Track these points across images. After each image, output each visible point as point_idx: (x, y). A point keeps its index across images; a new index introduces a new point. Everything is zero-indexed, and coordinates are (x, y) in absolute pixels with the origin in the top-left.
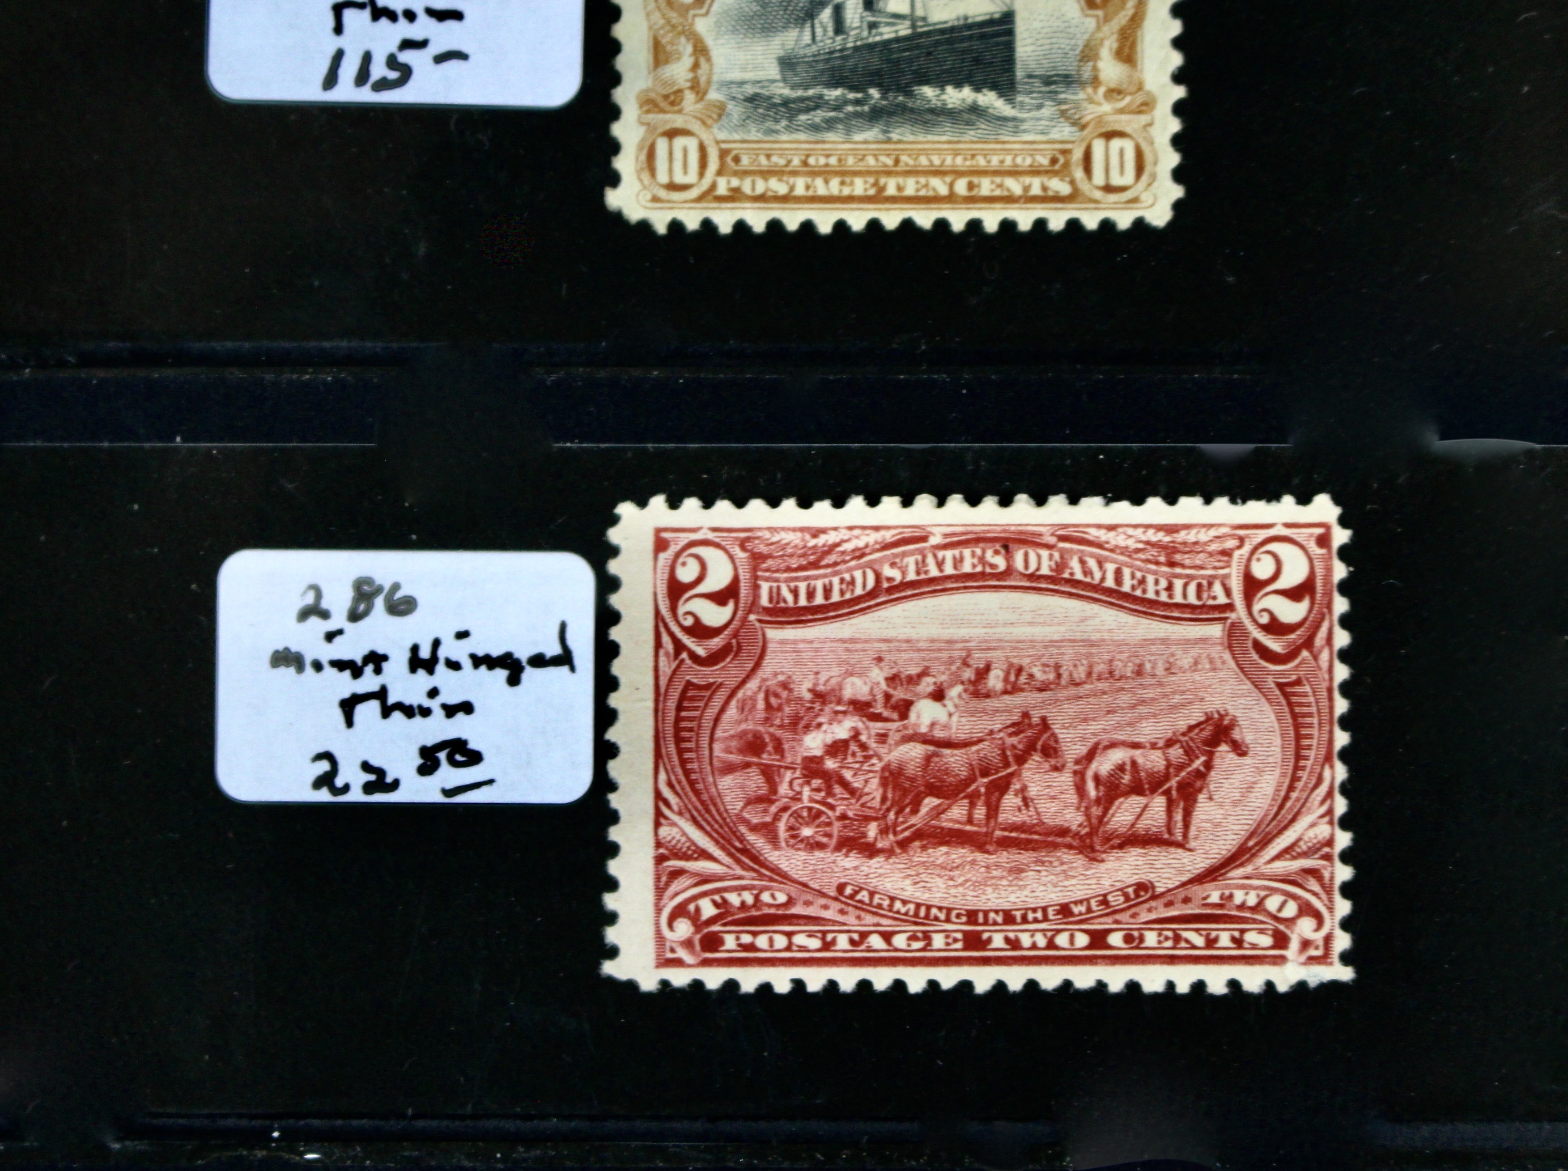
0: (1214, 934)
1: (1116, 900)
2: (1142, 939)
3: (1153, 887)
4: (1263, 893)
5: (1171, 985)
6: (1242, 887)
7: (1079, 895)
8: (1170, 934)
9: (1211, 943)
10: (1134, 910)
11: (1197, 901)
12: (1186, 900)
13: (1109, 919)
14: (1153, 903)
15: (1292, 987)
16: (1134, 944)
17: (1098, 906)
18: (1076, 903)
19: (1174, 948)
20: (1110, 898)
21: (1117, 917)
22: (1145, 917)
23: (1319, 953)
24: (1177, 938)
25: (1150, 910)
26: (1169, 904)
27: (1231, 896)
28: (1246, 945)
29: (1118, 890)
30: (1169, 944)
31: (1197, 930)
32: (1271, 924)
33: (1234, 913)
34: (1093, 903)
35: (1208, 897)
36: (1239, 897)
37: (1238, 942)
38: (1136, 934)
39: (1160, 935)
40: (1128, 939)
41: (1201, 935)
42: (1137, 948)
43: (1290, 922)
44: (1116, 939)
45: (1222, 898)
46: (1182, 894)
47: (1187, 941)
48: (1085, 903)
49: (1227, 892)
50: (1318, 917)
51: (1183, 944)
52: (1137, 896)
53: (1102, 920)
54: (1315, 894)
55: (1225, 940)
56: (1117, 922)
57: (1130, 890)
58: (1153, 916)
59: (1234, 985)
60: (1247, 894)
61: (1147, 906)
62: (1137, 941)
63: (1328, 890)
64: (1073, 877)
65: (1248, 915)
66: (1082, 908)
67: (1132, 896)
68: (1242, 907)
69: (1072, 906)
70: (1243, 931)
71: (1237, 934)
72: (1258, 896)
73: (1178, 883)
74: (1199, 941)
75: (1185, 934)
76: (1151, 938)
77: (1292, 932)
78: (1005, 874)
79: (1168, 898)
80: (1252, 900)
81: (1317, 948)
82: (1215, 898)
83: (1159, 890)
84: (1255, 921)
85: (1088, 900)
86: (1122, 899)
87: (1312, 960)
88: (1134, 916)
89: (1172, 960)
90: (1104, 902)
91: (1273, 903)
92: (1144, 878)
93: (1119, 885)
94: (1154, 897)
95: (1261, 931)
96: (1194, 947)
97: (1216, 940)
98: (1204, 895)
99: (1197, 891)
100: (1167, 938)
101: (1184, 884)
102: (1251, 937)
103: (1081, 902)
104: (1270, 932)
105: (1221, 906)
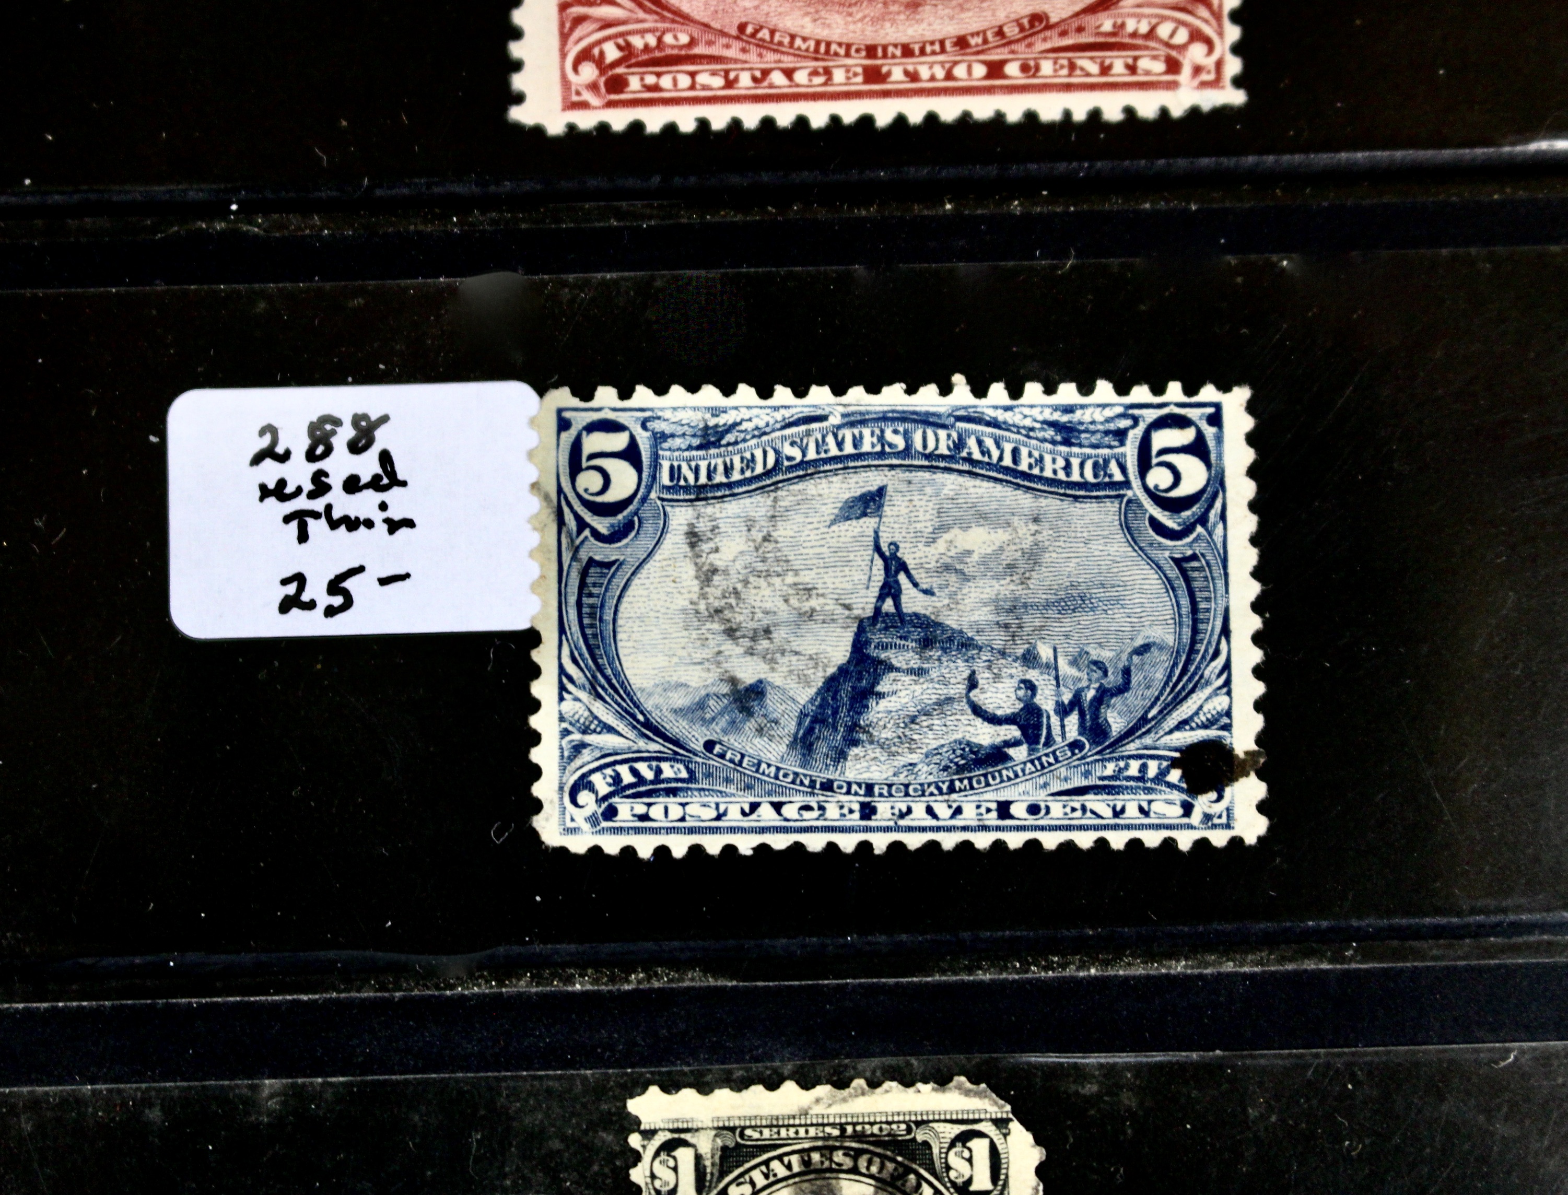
0: (1107, 62)
1: (1012, 31)
2: (1037, 68)
3: (1047, 18)
4: (1154, 21)
5: (1067, 114)
6: (1133, 15)
7: (975, 26)
8: (1065, 62)
9: (1105, 70)
10: (1029, 40)
11: (1090, 28)
12: (1080, 30)
13: (1006, 50)
14: (1048, 33)
15: (1186, 111)
16: (1031, 73)
17: (994, 37)
18: (972, 35)
19: (1070, 75)
20: (1006, 29)
21: (1013, 47)
22: (1040, 46)
23: (1211, 77)
24: (1072, 67)
25: (1045, 40)
26: (1063, 34)
27: (1123, 25)
28: (1139, 71)
29: (1013, 21)
30: (1065, 72)
31: (1092, 58)
32: (1163, 51)
33: (1127, 40)
34: (990, 35)
35: (1099, 27)
36: (1131, 26)
37: (1132, 69)
38: (1032, 63)
39: (1055, 63)
40: (1025, 68)
41: (1095, 62)
42: (1034, 76)
43: (1182, 48)
44: (1012, 69)
45: (1114, 25)
46: (1075, 24)
47: (1082, 69)
48: (981, 35)
49: (1119, 21)
50: (1209, 42)
51: (1078, 72)
52: (1032, 25)
53: (999, 50)
54: (1206, 21)
55: (1119, 67)
56: (1013, 52)
57: (1025, 22)
58: (1048, 45)
59: (1129, 111)
60: (1139, 22)
61: (1042, 35)
62: (1033, 70)
63: (1217, 16)
64: (969, 10)
65: (1140, 42)
66: (979, 40)
67: (1027, 25)
68: (1134, 35)
69: (969, 38)
70: (1136, 59)
71: (1130, 61)
72: (1150, 23)
73: (1070, 13)
74: (1094, 68)
75: (1080, 63)
76: (1047, 67)
77: (1184, 57)
78: (902, 8)
79: (1062, 28)
80: (1144, 28)
81: (1209, 72)
82: (1107, 26)
83: (1054, 19)
84: (1147, 48)
85: (984, 32)
86: (1017, 30)
87: (1204, 85)
88: (1030, 45)
89: (1068, 87)
90: (1000, 33)
91: (1164, 31)
92: (1037, 8)
93: (1013, 16)
94: (1049, 27)
95: (1155, 58)
96: (1088, 75)
97: (1110, 67)
98: (1097, 24)
99: (1090, 21)
100: (1062, 67)
101: (1077, 15)
102: (1144, 64)
103: (978, 34)
104: (1163, 59)
105: (1114, 34)
